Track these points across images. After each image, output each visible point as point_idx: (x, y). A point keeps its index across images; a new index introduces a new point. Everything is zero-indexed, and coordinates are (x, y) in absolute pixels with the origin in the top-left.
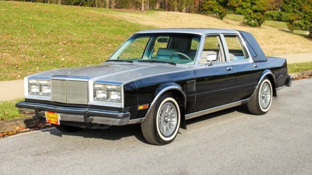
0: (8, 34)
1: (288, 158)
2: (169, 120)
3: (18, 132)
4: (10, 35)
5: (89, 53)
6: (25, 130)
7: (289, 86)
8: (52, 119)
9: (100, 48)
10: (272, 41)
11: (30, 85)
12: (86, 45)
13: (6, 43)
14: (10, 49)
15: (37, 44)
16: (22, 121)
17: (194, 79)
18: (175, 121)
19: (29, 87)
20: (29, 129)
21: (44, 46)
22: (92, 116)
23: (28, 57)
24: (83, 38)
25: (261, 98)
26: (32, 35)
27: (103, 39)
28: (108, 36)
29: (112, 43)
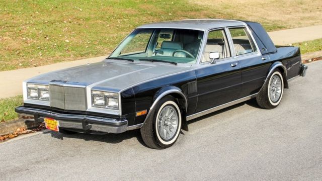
0: (9, 13)
1: (286, 164)
2: (169, 123)
3: (18, 135)
4: (10, 15)
5: (96, 33)
6: (26, 131)
7: (303, 76)
8: (51, 126)
9: (108, 25)
10: (301, 8)
11: (29, 89)
12: (93, 22)
13: (6, 23)
14: (11, 31)
15: (40, 23)
16: (22, 122)
17: (195, 80)
18: (176, 125)
19: (27, 91)
20: (30, 130)
21: (48, 26)
22: (90, 123)
23: (30, 40)
24: (90, 14)
25: (271, 92)
26: (34, 13)
27: (112, 14)
28: (117, 10)
29: (122, 19)
